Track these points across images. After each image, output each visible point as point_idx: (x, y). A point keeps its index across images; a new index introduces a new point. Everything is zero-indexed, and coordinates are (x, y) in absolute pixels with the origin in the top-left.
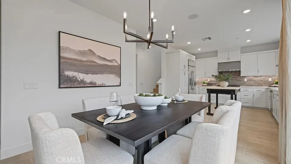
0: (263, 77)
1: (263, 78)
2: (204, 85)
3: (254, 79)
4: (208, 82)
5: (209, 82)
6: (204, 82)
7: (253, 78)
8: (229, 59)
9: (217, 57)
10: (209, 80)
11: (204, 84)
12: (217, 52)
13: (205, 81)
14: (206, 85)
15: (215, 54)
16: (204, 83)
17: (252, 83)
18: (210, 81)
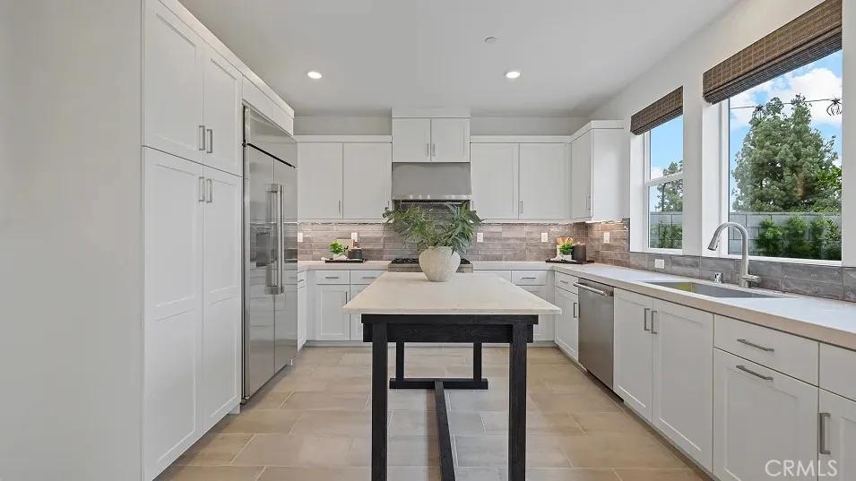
0: (526, 229)
1: (528, 233)
2: (336, 257)
3: (504, 235)
4: (351, 247)
5: (355, 244)
6: (334, 246)
7: (499, 229)
8: (433, 154)
9: (388, 138)
10: (354, 236)
11: (337, 252)
12: (388, 115)
13: (339, 242)
14: (344, 258)
15: (382, 120)
16: (336, 249)
17: (497, 249)
18: (362, 240)
